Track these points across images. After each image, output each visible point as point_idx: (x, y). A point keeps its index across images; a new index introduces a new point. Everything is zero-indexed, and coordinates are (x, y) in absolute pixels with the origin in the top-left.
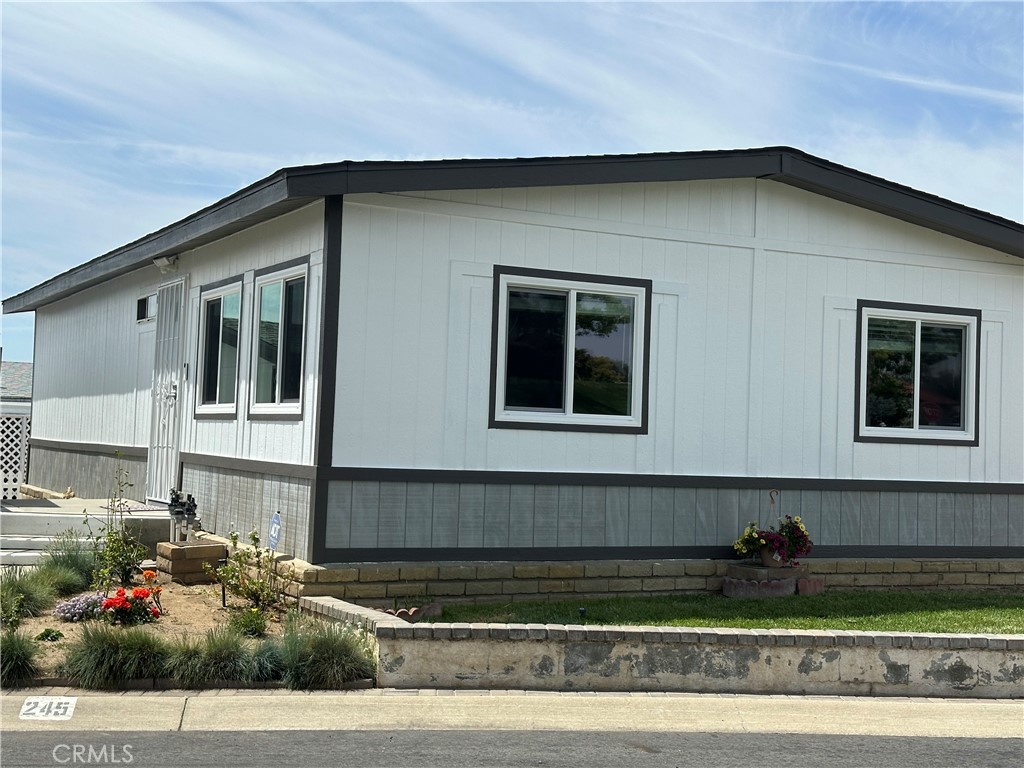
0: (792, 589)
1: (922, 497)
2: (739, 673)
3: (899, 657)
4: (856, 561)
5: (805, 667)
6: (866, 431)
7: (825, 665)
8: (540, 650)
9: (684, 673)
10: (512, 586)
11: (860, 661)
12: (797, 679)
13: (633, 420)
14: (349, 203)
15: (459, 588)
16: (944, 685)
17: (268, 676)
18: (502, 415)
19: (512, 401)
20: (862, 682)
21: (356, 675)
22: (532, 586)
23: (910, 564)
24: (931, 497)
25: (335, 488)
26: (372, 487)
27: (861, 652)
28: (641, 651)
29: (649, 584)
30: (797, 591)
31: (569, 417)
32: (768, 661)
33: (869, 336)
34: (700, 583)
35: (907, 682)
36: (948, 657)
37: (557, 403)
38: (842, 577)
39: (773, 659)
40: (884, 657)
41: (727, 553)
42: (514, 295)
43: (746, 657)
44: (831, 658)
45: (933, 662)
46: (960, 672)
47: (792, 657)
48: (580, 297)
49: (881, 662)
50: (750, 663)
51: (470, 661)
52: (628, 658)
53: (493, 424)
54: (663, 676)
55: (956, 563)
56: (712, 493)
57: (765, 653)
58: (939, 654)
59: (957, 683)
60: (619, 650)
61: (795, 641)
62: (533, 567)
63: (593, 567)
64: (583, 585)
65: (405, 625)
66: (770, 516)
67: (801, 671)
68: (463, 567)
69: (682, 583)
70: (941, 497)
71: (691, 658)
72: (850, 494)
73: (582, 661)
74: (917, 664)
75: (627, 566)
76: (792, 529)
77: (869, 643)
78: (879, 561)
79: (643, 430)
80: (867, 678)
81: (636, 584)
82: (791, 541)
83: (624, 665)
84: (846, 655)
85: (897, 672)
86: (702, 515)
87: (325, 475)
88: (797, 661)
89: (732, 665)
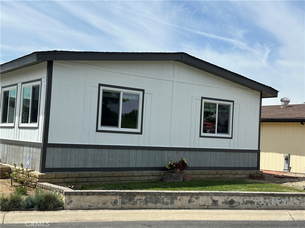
0: (182, 179)
1: (217, 153)
2: (171, 203)
3: (216, 198)
4: (199, 171)
5: (190, 201)
6: (203, 134)
7: (195, 201)
8: (114, 198)
9: (156, 204)
10: (101, 179)
11: (205, 200)
12: (188, 205)
13: (138, 130)
14: (55, 63)
15: (86, 180)
16: (227, 206)
17: (30, 207)
18: (100, 128)
19: (103, 124)
20: (205, 205)
21: (58, 206)
22: (108, 179)
23: (214, 172)
24: (219, 153)
25: (49, 150)
26: (60, 149)
27: (205, 197)
28: (144, 198)
29: (142, 178)
30: (184, 180)
31: (120, 129)
32: (180, 200)
33: (204, 107)
34: (156, 178)
35: (217, 205)
36: (229, 198)
37: (116, 125)
38: (195, 176)
39: (181, 199)
40: (211, 198)
41: (164, 169)
42: (105, 92)
43: (173, 199)
44: (197, 199)
45: (225, 199)
46: (232, 202)
47: (186, 198)
48: (124, 94)
49: (210, 200)
50: (175, 201)
51: (93, 201)
52: (140, 200)
53: (97, 131)
54: (150, 205)
55: (226, 171)
56: (160, 152)
57: (179, 198)
58: (226, 197)
59: (231, 205)
60: (137, 197)
61: (187, 194)
62: (108, 173)
63: (126, 173)
64: (122, 178)
65: (73, 191)
66: (176, 158)
67: (189, 203)
68: (87, 173)
69: (151, 178)
70: (222, 153)
71: (158, 199)
72: (198, 152)
73: (126, 201)
74: (220, 200)
75: (136, 173)
76: (183, 162)
77: (208, 194)
78: (205, 171)
79: (141, 133)
80: (207, 204)
81: (138, 178)
82: (182, 166)
83: (138, 202)
84: (201, 198)
85: (215, 202)
86: (157, 158)
87: (46, 146)
88: (188, 200)
89: (169, 201)
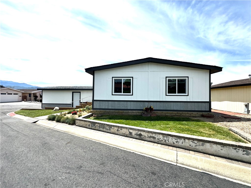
1: (178, 103)
2: (109, 130)
3: (131, 131)
4: (166, 112)
5: (118, 130)
6: (167, 94)
7: (120, 130)
8: (89, 123)
9: (103, 129)
10: (114, 113)
11: (125, 131)
12: (117, 132)
13: (131, 94)
14: (95, 72)
16: (138, 137)
18: (113, 94)
19: (115, 92)
20: (125, 134)
26: (98, 102)
27: (125, 129)
29: (133, 114)
30: (150, 116)
31: (122, 94)
32: (113, 129)
33: (168, 82)
34: (140, 114)
35: (132, 135)
36: (139, 132)
37: (121, 92)
39: (114, 129)
40: (129, 131)
43: (110, 128)
44: (121, 129)
45: (136, 133)
46: (140, 135)
47: (116, 128)
48: (123, 80)
49: (128, 131)
50: (111, 129)
54: (101, 129)
56: (143, 102)
57: (113, 127)
58: (137, 131)
59: (140, 137)
61: (116, 126)
62: (117, 111)
63: (125, 111)
67: (117, 131)
70: (181, 103)
71: (104, 127)
72: (165, 103)
73: (93, 125)
74: (134, 132)
75: (130, 111)
76: (151, 107)
78: (170, 112)
79: (132, 95)
80: (126, 133)
81: (131, 114)
83: (97, 126)
84: (123, 129)
85: (131, 133)
86: (141, 105)
87: (93, 101)
88: (117, 129)
89: (109, 129)
